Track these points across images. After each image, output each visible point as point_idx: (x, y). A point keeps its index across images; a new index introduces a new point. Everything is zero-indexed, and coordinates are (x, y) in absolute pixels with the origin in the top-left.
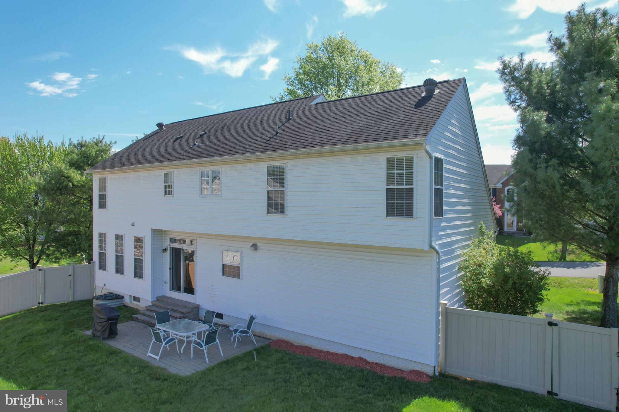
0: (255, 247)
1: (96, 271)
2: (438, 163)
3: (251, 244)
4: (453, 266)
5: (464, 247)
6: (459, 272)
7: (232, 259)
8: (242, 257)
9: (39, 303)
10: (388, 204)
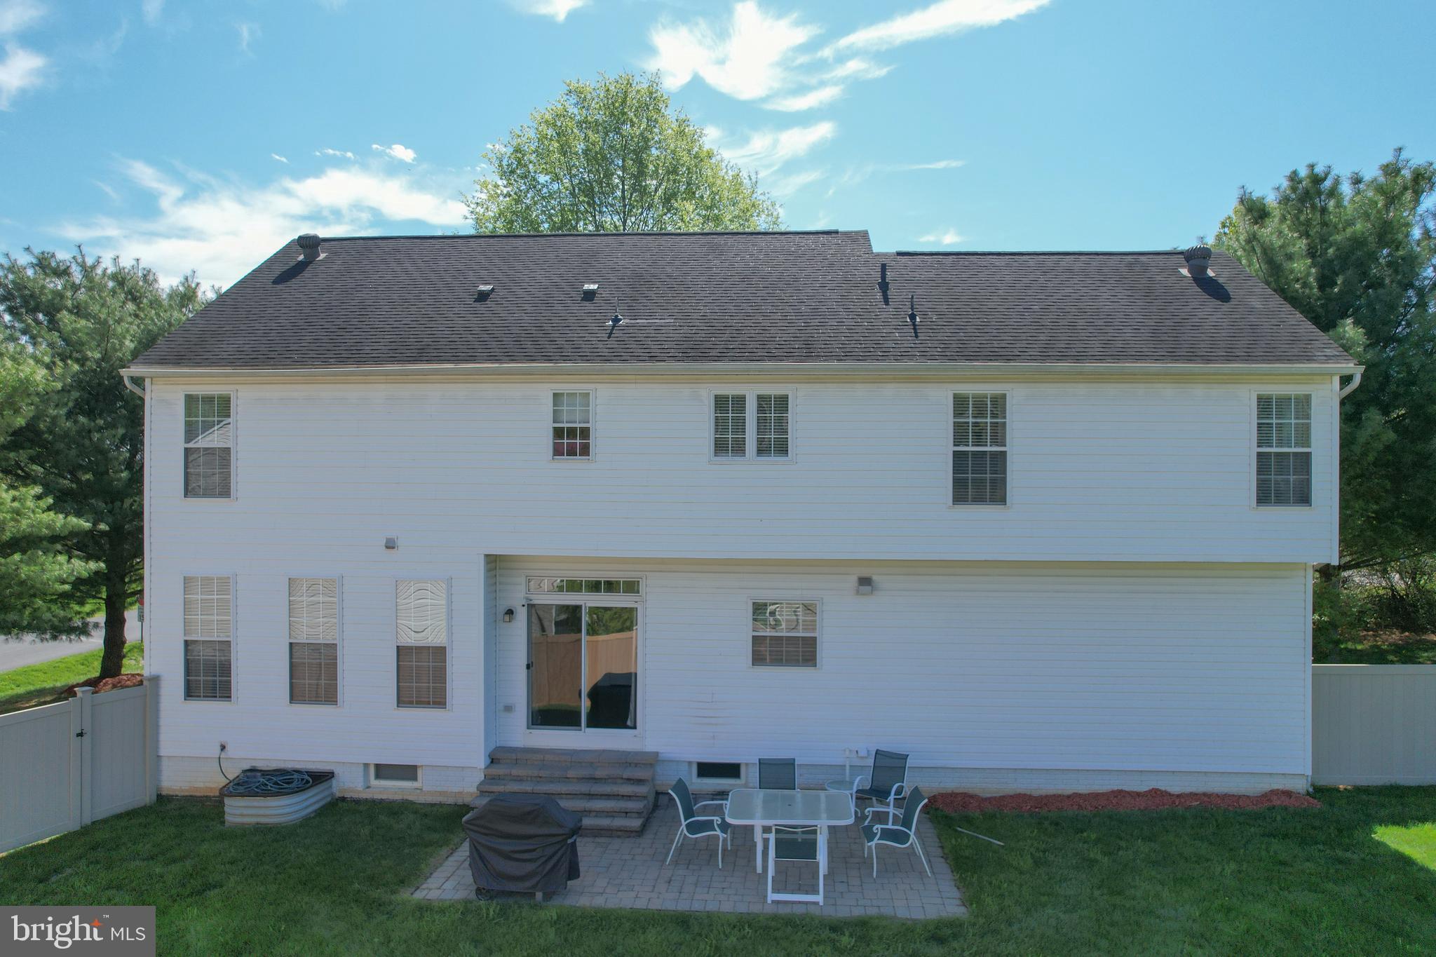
1: (164, 707)
3: (854, 578)
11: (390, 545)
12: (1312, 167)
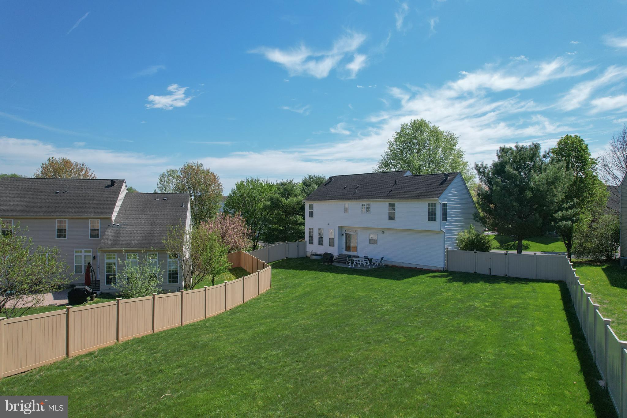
0: (383, 232)
1: (307, 245)
2: (444, 205)
3: (382, 231)
4: (454, 238)
5: (458, 232)
6: (456, 241)
7: (374, 237)
8: (378, 236)
9: (287, 257)
10: (428, 217)
11: (328, 224)
12: (486, 165)
